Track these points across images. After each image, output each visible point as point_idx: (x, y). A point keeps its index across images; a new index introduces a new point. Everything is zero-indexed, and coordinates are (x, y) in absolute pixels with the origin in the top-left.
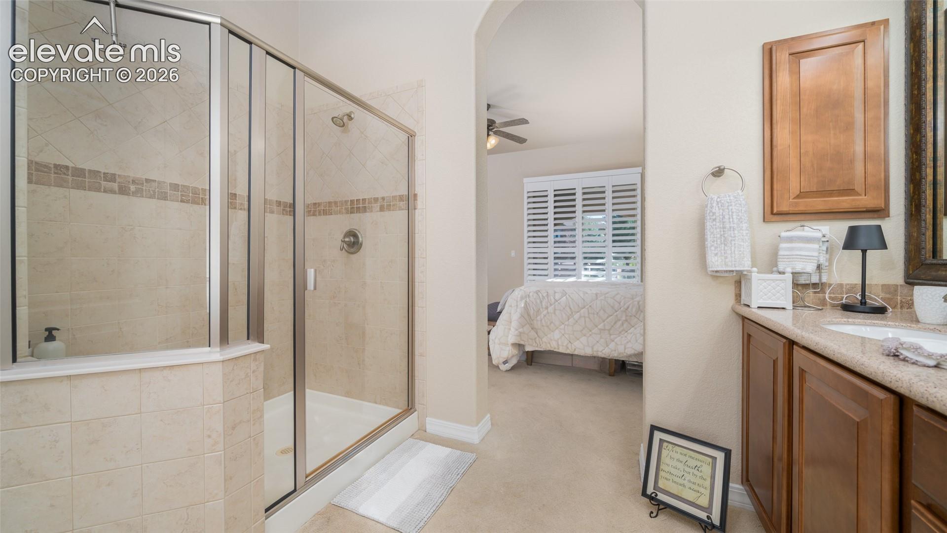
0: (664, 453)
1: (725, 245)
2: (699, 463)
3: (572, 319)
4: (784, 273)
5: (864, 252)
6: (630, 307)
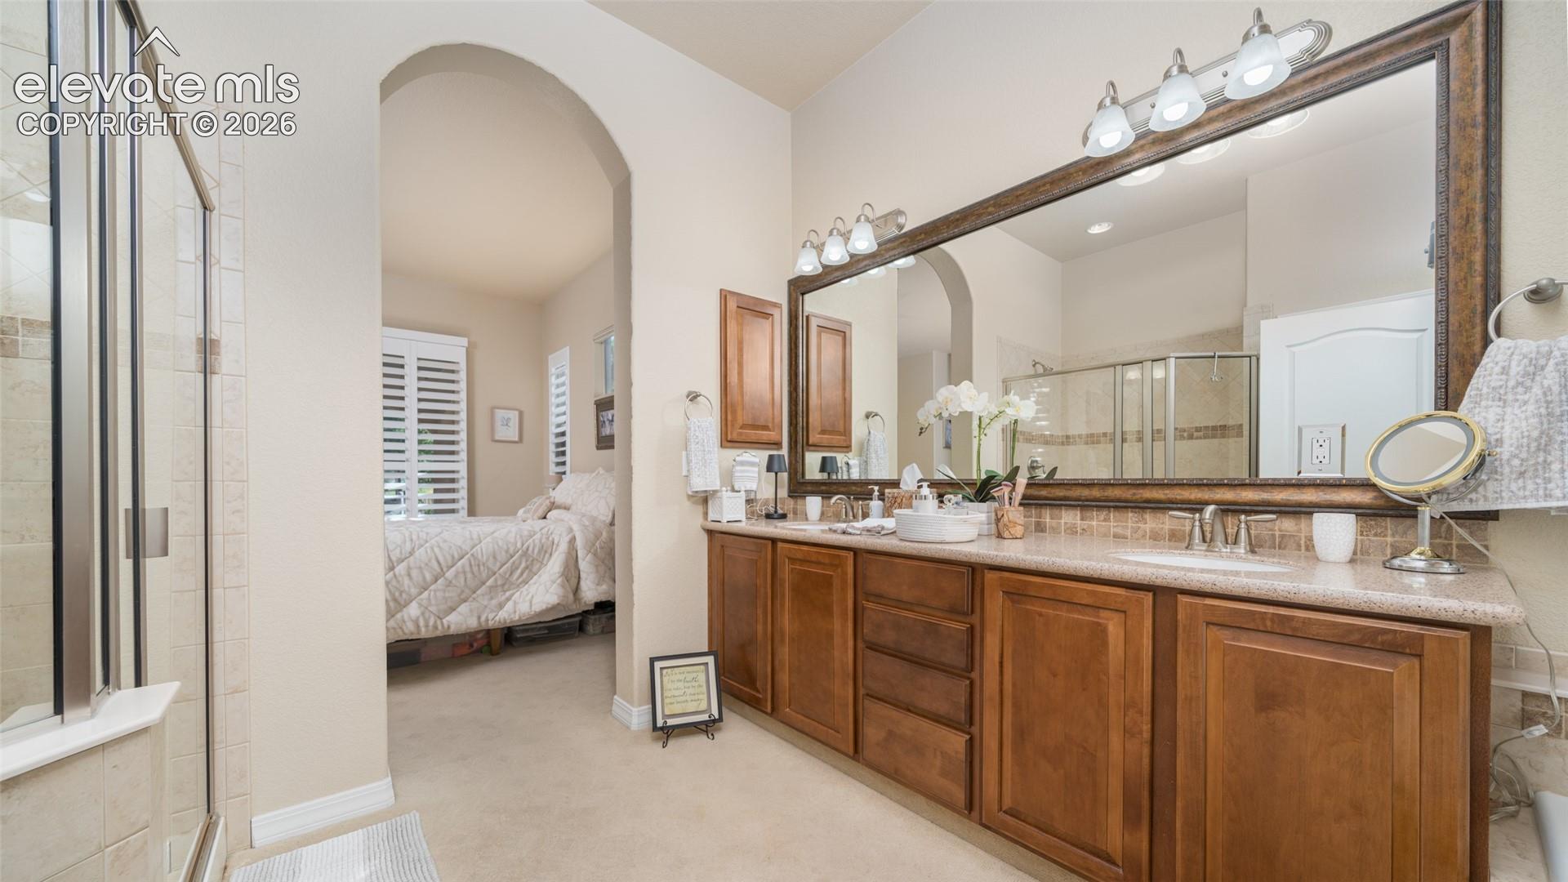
0: (665, 679)
1: (705, 467)
2: (694, 675)
3: (442, 578)
4: (739, 491)
5: (776, 474)
6: (531, 549)
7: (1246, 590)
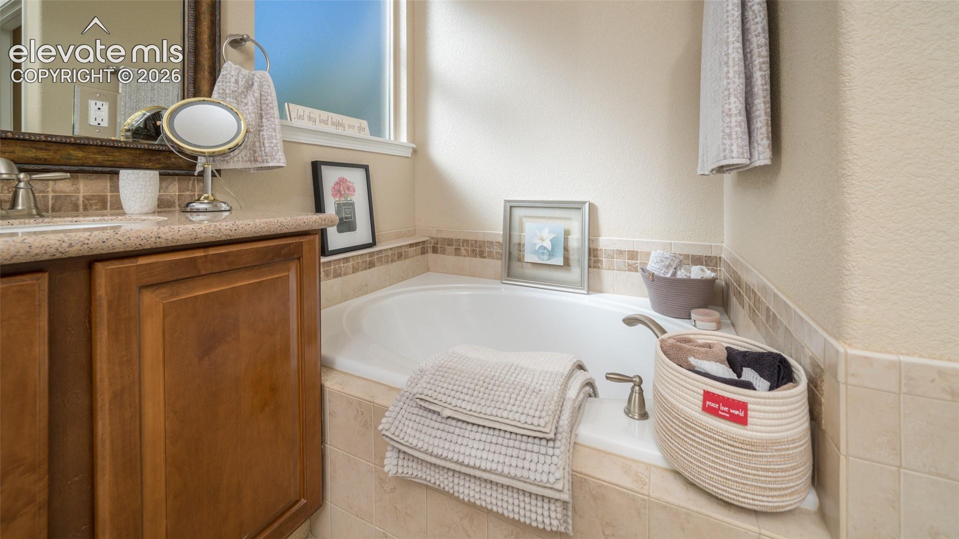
7: (193, 237)
